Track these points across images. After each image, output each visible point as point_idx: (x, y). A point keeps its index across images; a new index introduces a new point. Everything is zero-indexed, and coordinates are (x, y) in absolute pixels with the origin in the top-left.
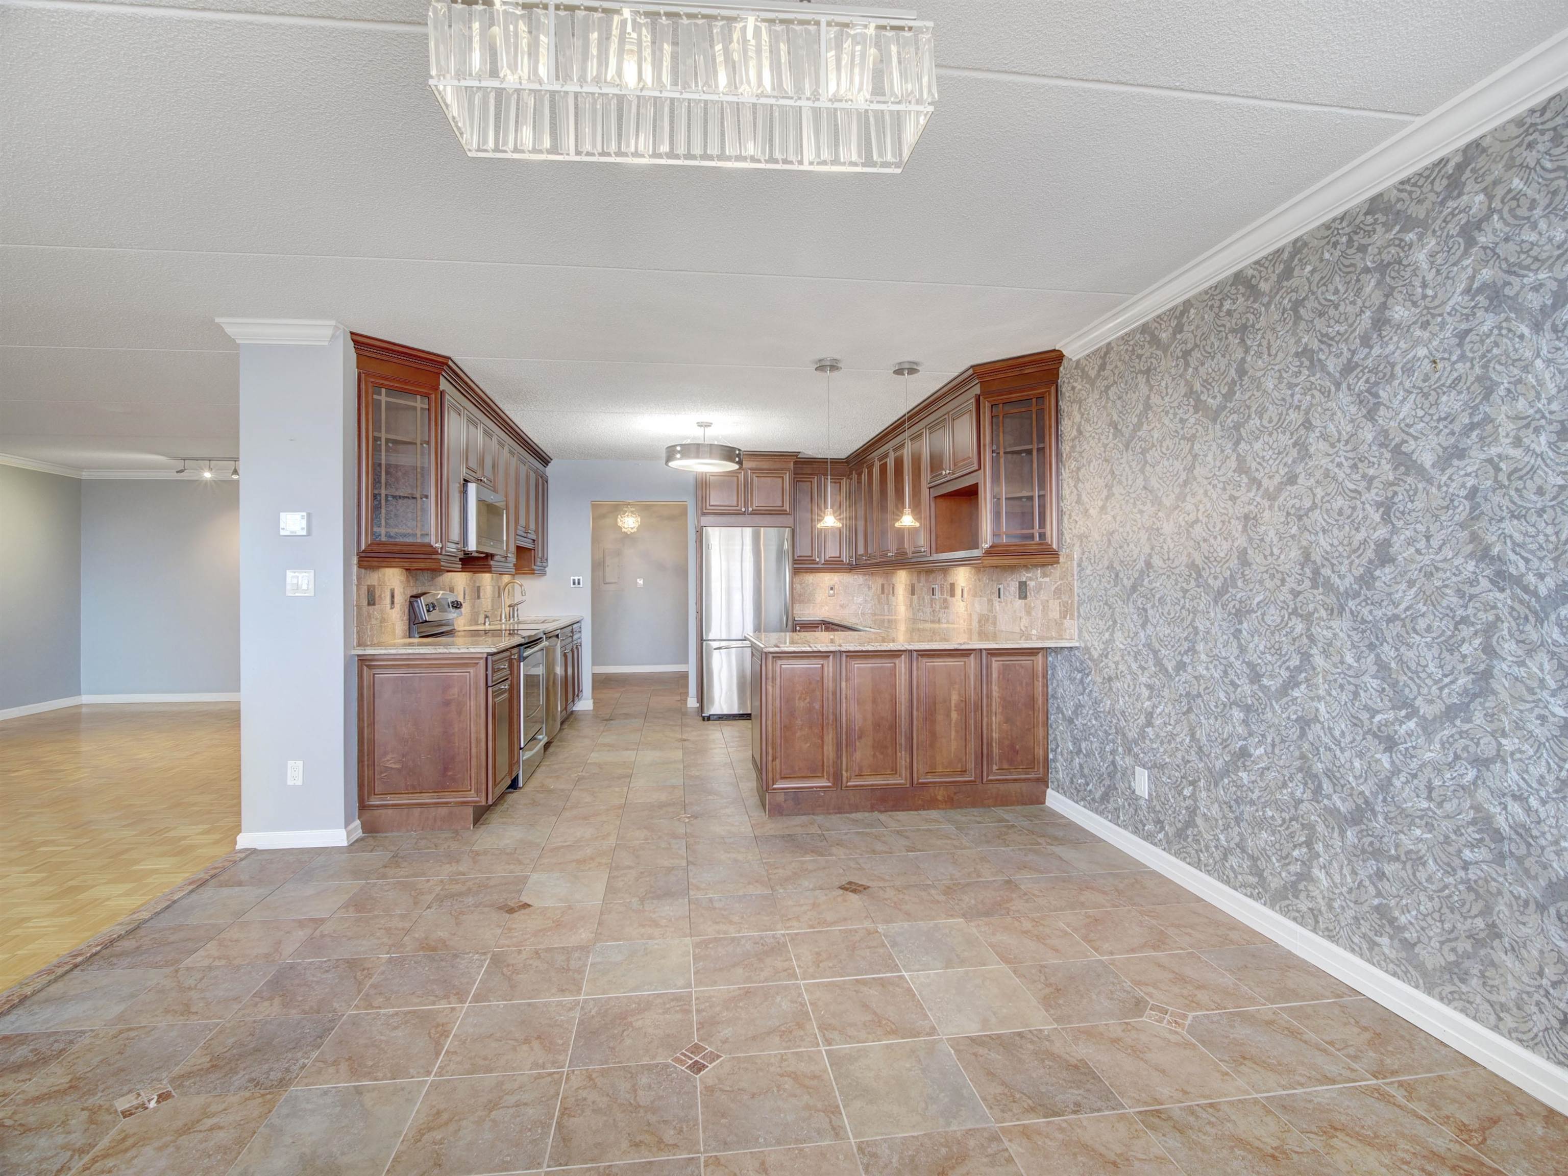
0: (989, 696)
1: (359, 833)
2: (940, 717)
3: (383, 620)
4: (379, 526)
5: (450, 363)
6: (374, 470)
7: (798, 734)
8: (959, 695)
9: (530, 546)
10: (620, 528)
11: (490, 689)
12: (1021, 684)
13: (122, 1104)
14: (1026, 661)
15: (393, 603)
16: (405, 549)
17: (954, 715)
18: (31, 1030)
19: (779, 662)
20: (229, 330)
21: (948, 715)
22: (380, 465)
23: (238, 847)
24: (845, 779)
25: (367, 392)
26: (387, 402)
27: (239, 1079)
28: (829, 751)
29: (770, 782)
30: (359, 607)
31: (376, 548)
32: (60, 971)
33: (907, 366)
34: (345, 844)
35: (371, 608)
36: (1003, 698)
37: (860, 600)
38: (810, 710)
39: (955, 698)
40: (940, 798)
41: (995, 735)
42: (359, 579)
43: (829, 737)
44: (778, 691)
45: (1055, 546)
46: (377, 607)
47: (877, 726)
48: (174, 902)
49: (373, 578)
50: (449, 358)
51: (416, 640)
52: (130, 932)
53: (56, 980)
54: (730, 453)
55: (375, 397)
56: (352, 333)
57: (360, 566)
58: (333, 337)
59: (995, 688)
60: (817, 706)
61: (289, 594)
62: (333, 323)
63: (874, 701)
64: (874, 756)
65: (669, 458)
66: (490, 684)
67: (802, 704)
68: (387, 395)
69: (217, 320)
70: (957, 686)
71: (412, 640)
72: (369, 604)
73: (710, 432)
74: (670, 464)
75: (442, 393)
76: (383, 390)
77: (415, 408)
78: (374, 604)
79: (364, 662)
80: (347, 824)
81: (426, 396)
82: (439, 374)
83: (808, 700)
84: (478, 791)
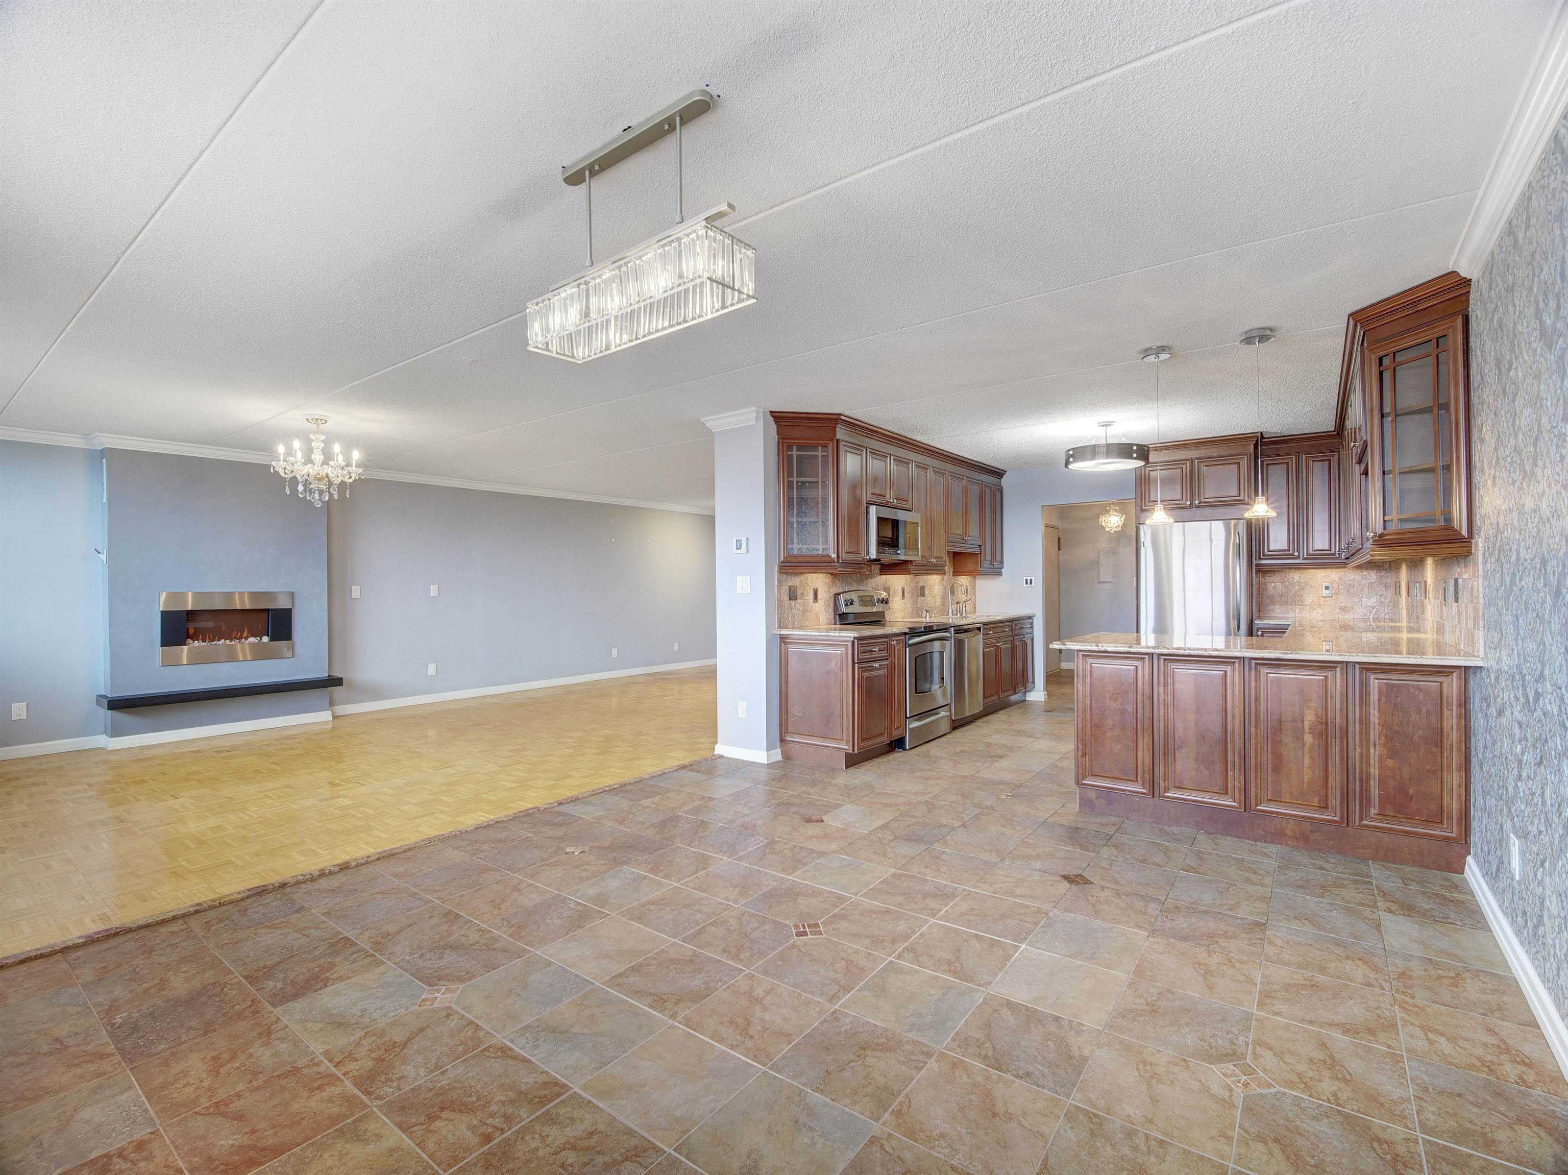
0: (1365, 721)
1: (779, 757)
2: (1288, 739)
3: (805, 611)
4: (792, 543)
5: (842, 417)
6: (789, 502)
7: (1109, 734)
8: (1317, 716)
9: (977, 551)
10: (1104, 528)
11: (856, 665)
12: (1419, 712)
13: (568, 850)
14: (1431, 683)
15: (816, 598)
16: (811, 560)
17: (1308, 739)
18: (569, 812)
19: (1090, 661)
20: (708, 424)
21: (1300, 738)
22: (793, 498)
23: (715, 753)
24: (1162, 789)
25: (783, 451)
26: (797, 456)
27: (610, 856)
28: (1144, 755)
29: (1080, 777)
30: (780, 602)
31: (790, 560)
32: (596, 792)
33: (1255, 333)
34: (766, 762)
35: (793, 602)
36: (1384, 725)
37: (1372, 601)
38: (1123, 712)
39: (1310, 717)
40: (1288, 832)
41: (1374, 771)
42: (779, 581)
43: (1144, 742)
44: (1088, 689)
45: (1464, 532)
46: (798, 601)
47: (1202, 738)
48: (664, 773)
49: (796, 581)
50: (841, 414)
51: (838, 626)
52: (635, 783)
53: (593, 795)
54: (1125, 450)
55: (789, 453)
56: (771, 412)
57: (780, 572)
58: (757, 418)
59: (1374, 714)
60: (1130, 708)
61: (739, 591)
62: (755, 409)
63: (1198, 711)
64: (1197, 770)
65: (1067, 463)
66: (856, 661)
67: (1113, 705)
68: (797, 450)
69: (702, 420)
70: (1313, 705)
71: (836, 626)
72: (790, 599)
73: (1111, 431)
74: (1070, 467)
75: (838, 441)
76: (795, 447)
77: (817, 456)
78: (796, 599)
79: (783, 639)
80: (769, 748)
81: (825, 446)
82: (835, 427)
83: (1120, 701)
84: (847, 742)
